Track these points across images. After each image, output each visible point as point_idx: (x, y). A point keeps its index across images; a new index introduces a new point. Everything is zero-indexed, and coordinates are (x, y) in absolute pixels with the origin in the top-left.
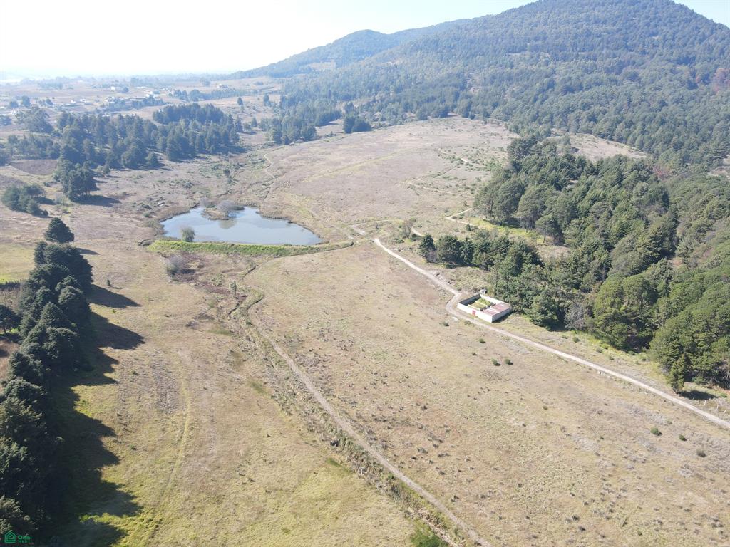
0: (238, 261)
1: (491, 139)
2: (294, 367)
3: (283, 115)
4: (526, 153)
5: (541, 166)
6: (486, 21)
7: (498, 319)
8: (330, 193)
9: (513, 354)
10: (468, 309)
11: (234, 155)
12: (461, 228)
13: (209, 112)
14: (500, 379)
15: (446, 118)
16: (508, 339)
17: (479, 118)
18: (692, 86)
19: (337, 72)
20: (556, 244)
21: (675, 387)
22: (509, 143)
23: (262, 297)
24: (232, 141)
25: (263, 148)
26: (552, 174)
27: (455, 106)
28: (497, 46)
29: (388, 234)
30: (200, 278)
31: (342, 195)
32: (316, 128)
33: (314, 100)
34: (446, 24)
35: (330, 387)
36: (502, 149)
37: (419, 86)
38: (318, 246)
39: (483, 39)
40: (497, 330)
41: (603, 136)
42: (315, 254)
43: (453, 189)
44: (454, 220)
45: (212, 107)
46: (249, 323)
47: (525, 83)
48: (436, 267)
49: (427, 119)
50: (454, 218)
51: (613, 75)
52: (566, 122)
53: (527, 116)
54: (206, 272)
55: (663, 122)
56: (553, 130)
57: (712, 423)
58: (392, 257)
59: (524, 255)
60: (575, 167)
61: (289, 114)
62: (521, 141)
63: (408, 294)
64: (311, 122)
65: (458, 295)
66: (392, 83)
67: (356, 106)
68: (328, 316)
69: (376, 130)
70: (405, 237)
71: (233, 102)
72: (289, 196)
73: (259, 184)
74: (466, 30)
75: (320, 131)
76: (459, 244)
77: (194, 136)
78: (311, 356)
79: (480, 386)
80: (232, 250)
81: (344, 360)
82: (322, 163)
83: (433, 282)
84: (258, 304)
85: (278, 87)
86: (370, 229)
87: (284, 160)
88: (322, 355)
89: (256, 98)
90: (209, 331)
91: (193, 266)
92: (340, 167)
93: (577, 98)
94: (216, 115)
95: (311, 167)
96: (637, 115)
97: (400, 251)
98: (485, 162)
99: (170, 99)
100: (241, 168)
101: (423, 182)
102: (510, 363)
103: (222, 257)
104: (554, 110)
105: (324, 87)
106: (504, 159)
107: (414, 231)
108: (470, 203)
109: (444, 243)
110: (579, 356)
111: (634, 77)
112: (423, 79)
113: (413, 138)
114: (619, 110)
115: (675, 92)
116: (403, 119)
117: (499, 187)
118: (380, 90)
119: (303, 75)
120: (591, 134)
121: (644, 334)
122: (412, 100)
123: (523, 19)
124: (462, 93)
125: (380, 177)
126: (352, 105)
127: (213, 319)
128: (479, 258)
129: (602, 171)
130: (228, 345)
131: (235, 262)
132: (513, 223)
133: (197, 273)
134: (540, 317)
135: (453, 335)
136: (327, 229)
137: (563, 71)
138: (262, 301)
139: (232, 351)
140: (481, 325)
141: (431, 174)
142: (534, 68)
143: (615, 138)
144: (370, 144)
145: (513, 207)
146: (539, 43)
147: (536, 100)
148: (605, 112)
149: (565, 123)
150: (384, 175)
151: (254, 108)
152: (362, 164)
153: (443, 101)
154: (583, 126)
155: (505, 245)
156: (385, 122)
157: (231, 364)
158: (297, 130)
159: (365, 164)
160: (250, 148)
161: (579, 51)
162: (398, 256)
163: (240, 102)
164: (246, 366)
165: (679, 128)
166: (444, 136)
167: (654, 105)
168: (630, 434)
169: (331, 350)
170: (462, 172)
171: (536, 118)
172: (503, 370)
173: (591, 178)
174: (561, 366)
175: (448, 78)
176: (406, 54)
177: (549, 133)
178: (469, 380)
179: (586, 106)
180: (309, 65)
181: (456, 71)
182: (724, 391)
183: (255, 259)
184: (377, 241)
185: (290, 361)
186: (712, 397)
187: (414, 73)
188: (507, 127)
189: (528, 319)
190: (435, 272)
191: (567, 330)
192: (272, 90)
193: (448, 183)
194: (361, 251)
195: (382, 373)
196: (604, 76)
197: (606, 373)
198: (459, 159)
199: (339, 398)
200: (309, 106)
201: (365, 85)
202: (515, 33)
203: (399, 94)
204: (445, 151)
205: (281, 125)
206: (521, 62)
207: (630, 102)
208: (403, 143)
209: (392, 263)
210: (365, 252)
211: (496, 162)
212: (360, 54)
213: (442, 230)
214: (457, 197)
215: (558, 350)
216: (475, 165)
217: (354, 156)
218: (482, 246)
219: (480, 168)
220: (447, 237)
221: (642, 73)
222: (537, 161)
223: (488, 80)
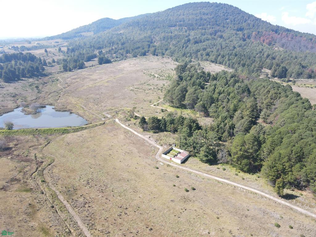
0: (39, 139)
1: (166, 65)
2: (70, 210)
3: (68, 56)
4: (184, 71)
5: (191, 77)
6: (158, 14)
7: (184, 162)
8: (92, 95)
9: (194, 182)
10: (167, 157)
11: (42, 78)
12: (158, 111)
13: (28, 56)
14: (191, 201)
15: (145, 56)
16: (190, 173)
17: (160, 56)
18: (244, 40)
19: (94, 36)
20: (206, 117)
21: (279, 193)
22: (175, 66)
23: (52, 161)
24: (41, 71)
25: (58, 73)
26: (198, 81)
27: (149, 51)
28: (164, 24)
29: (122, 116)
30: (15, 153)
31: (98, 96)
32: (85, 63)
33: (83, 49)
34: (141, 15)
35: (93, 223)
36: (172, 70)
37: (132, 42)
38: (86, 126)
39: (158, 21)
40: (184, 168)
41: (213, 62)
42: (84, 131)
43: (153, 90)
44: (155, 107)
45: (30, 54)
46: (44, 181)
47: (178, 40)
48: (148, 133)
49: (137, 57)
50: (155, 105)
51: (213, 36)
52: (197, 56)
53: (180, 54)
54: (20, 148)
55: (236, 55)
56: (192, 60)
57: (301, 214)
58: (125, 129)
59: (192, 124)
60: (206, 77)
61: (71, 56)
62: (181, 66)
63: (135, 151)
64: (82, 60)
65: (161, 149)
66: (120, 41)
67: (104, 52)
68: (91, 170)
69: (114, 63)
70: (131, 118)
71: (43, 51)
72: (70, 98)
73: (55, 93)
74: (150, 17)
75: (87, 64)
76: (159, 121)
77: (19, 69)
78: (81, 200)
79: (181, 208)
80: (36, 132)
81: (102, 199)
82: (88, 80)
83: (148, 142)
84: (50, 166)
85: (66, 44)
86: (113, 114)
87: (69, 79)
88: (88, 198)
89: (55, 49)
90: (16, 191)
91: (11, 145)
92: (97, 81)
93: (200, 46)
94: (32, 58)
95: (82, 83)
96: (225, 52)
97: (129, 125)
98: (165, 76)
99: (9, 51)
100: (46, 84)
101: (138, 87)
102: (194, 189)
103: (30, 137)
104: (192, 51)
105: (88, 43)
106: (174, 74)
107: (136, 114)
108: (162, 97)
109: (152, 121)
110: (227, 179)
111: (221, 37)
112: (134, 39)
113: (131, 66)
114: (218, 50)
115: (238, 42)
116: (126, 57)
117: (175, 90)
118: (115, 44)
119: (78, 38)
120: (208, 61)
121: (257, 164)
122: (129, 48)
123: (174, 13)
124: (151, 45)
125: (117, 85)
126: (102, 51)
127: (20, 181)
128: (170, 127)
129: (218, 78)
130: (28, 199)
131: (38, 140)
132: (184, 107)
133: (13, 149)
134: (205, 159)
135: (161, 174)
136: (91, 116)
137: (193, 35)
139: (30, 204)
140: (176, 166)
141: (141, 83)
142: (181, 33)
143: (218, 62)
144: (111, 69)
145: (183, 99)
146: (182, 23)
147: (183, 47)
148: (212, 52)
150: (119, 85)
151: (54, 54)
152: (108, 79)
153: (143, 49)
154: (205, 58)
155: (182, 120)
156: (118, 59)
157: (28, 214)
158: (75, 64)
159: (109, 79)
160: (50, 74)
161: (199, 26)
162: (128, 128)
163: (46, 51)
164: (39, 215)
165: (243, 57)
167: (231, 48)
168: (265, 229)
169: (93, 194)
170: (156, 81)
171: (184, 55)
172: (191, 194)
173: (215, 82)
174: (220, 187)
175: (145, 38)
176: (125, 28)
177: (191, 61)
178: (174, 204)
179: (204, 49)
180: (81, 33)
181: (148, 35)
182: (300, 192)
183: (50, 137)
184: (117, 120)
185: (68, 206)
186: (297, 197)
187: (129, 36)
188: (172, 59)
189: (199, 159)
190: (148, 136)
191: (219, 164)
192: (63, 45)
193: (150, 87)
194: (109, 127)
195: (125, 206)
196: (209, 37)
197: (243, 188)
198: (153, 75)
199: (99, 230)
200: (81, 52)
201: (107, 42)
202: (171, 19)
203: (123, 46)
204: (147, 71)
205: (67, 62)
206: (175, 31)
207: (221, 47)
208: (127, 68)
209: (126, 132)
210: (111, 127)
211: (171, 76)
212: (104, 28)
213: (149, 113)
214: (154, 94)
215: (217, 177)
216: (161, 78)
217: (104, 76)
218: (170, 121)
219: (164, 79)
220: (153, 117)
221: (224, 35)
222: (190, 75)
223: (162, 39)
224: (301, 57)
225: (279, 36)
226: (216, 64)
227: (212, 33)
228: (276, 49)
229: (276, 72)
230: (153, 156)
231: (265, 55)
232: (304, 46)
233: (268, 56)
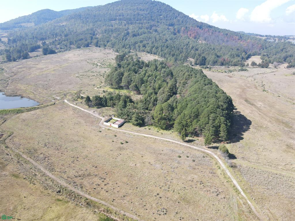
1: (108, 55)
2: (34, 162)
3: (10, 47)
4: (122, 60)
5: (129, 65)
6: (99, 8)
7: (120, 126)
8: (40, 82)
9: (128, 138)
10: (108, 124)
12: (101, 92)
14: (124, 149)
15: (89, 47)
16: (125, 133)
17: (102, 47)
18: (175, 34)
19: (36, 27)
20: (138, 94)
21: (183, 139)
22: (115, 56)
23: (12, 134)
25: (2, 63)
26: (133, 68)
27: (92, 42)
28: (105, 18)
29: (70, 98)
31: (46, 83)
32: (29, 53)
33: (26, 40)
34: (83, 8)
35: (53, 168)
36: (113, 59)
37: (75, 34)
38: (38, 106)
39: (99, 15)
40: (121, 130)
41: (149, 53)
42: (37, 110)
43: (96, 76)
44: (97, 89)
46: (7, 147)
47: (118, 33)
48: (93, 109)
49: (80, 48)
50: (98, 88)
51: (149, 30)
53: (120, 46)
55: (167, 47)
56: (131, 51)
57: (196, 150)
58: (73, 107)
59: (127, 100)
60: (140, 65)
61: (13, 47)
62: (119, 55)
63: (83, 121)
64: (25, 50)
65: (103, 119)
66: (63, 33)
67: (47, 43)
68: (47, 137)
69: (58, 53)
70: (78, 98)
72: (19, 85)
73: (2, 81)
74: (92, 11)
75: (31, 54)
76: (101, 98)
78: (42, 156)
79: (117, 154)
81: (58, 154)
82: (34, 69)
83: (93, 115)
84: (10, 137)
85: (6, 34)
86: (62, 96)
87: (14, 68)
88: (47, 154)
92: (43, 70)
93: (138, 38)
95: (29, 71)
96: (159, 44)
97: (77, 104)
98: (107, 65)
101: (83, 74)
102: (127, 142)
104: (130, 43)
105: (30, 34)
106: (114, 63)
107: (82, 95)
108: (103, 81)
109: (95, 99)
110: (151, 135)
111: (156, 31)
112: (76, 31)
113: (76, 56)
114: (153, 43)
115: (170, 36)
116: (70, 48)
117: (114, 74)
118: (58, 36)
119: (18, 29)
120: (144, 52)
121: (171, 123)
122: (73, 40)
123: (114, 8)
124: (94, 37)
125: (63, 73)
126: (45, 42)
128: (110, 103)
129: (150, 65)
132: (121, 88)
134: (136, 123)
135: (104, 135)
136: (41, 98)
137: (132, 28)
138: (12, 136)
140: (114, 129)
141: (85, 71)
142: (121, 27)
143: (153, 53)
144: (56, 59)
145: (120, 82)
146: (121, 17)
147: (123, 39)
148: (148, 44)
149: (135, 48)
150: (65, 72)
152: (54, 68)
153: (86, 40)
154: (142, 49)
155: (119, 97)
156: (62, 50)
158: (19, 54)
159: (55, 68)
161: (136, 21)
162: (76, 106)
164: (8, 167)
165: (173, 49)
166: (89, 55)
167: (164, 41)
168: (172, 159)
169: (51, 152)
170: (98, 69)
171: (123, 47)
172: (125, 145)
173: (147, 68)
174: (146, 140)
175: (87, 30)
176: (67, 20)
177: (129, 52)
178: (112, 152)
179: (141, 42)
180: (21, 24)
181: (90, 28)
182: (197, 138)
183: (6, 116)
184: (66, 101)
185: (31, 160)
186: (194, 141)
187: (72, 28)
188: (113, 50)
189: (132, 124)
190: (93, 111)
191: (146, 126)
192: (3, 35)
193: (93, 74)
194: (59, 106)
195: (76, 157)
196: (146, 30)
197: (161, 139)
198: (96, 64)
199: (58, 171)
200: (24, 43)
201: (50, 33)
202: (112, 13)
203: (67, 37)
204: (90, 61)
205: (10, 52)
206: (115, 24)
207: (156, 40)
208: (72, 58)
209: (74, 109)
210: (61, 106)
211: (111, 64)
212: (45, 20)
213: (93, 94)
214: (97, 79)
215: (144, 134)
216: (103, 66)
217: (50, 65)
218: (110, 98)
219: (105, 67)
220: (96, 96)
221: (158, 29)
222: (127, 63)
223: (104, 31)
224: (217, 49)
225: (203, 31)
226: (151, 54)
227: (148, 27)
228: (200, 42)
229: (198, 61)
230: (97, 124)
231: (190, 47)
232: (221, 40)
233: (193, 48)
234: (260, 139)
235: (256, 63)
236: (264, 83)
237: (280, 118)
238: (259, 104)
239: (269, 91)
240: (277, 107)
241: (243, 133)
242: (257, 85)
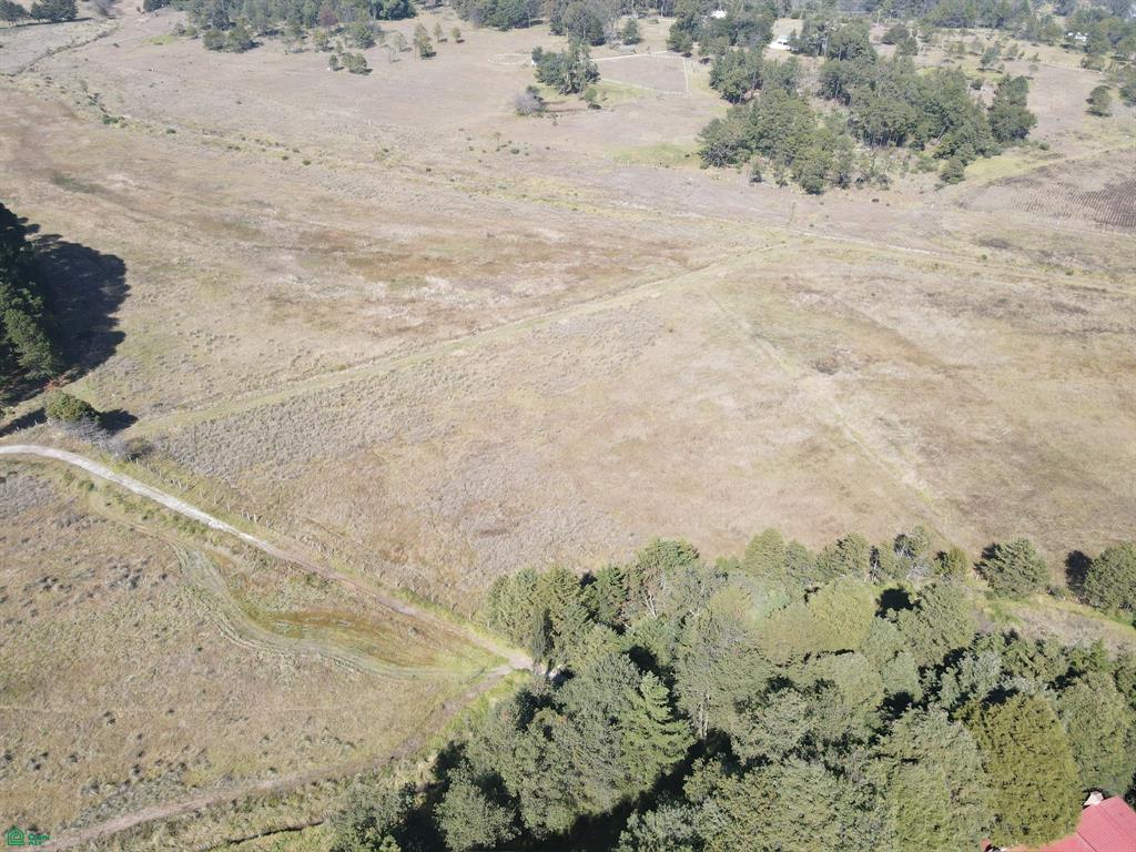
234: (183, 314)
235: (19, 7)
236: (93, 90)
237: (213, 211)
238: (117, 182)
239: (127, 116)
240: (183, 174)
241: (111, 316)
242: (72, 103)
